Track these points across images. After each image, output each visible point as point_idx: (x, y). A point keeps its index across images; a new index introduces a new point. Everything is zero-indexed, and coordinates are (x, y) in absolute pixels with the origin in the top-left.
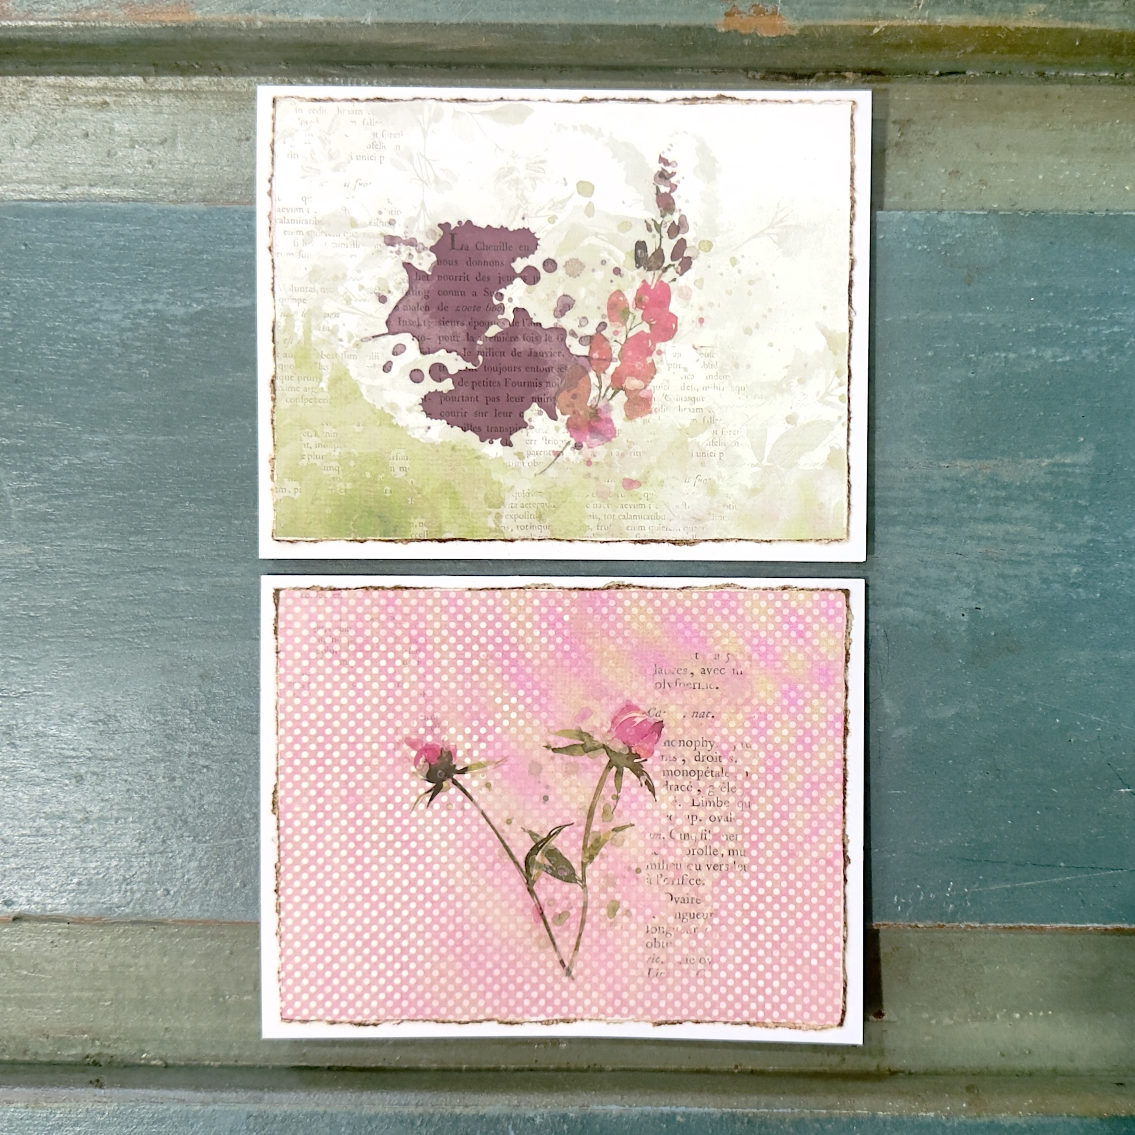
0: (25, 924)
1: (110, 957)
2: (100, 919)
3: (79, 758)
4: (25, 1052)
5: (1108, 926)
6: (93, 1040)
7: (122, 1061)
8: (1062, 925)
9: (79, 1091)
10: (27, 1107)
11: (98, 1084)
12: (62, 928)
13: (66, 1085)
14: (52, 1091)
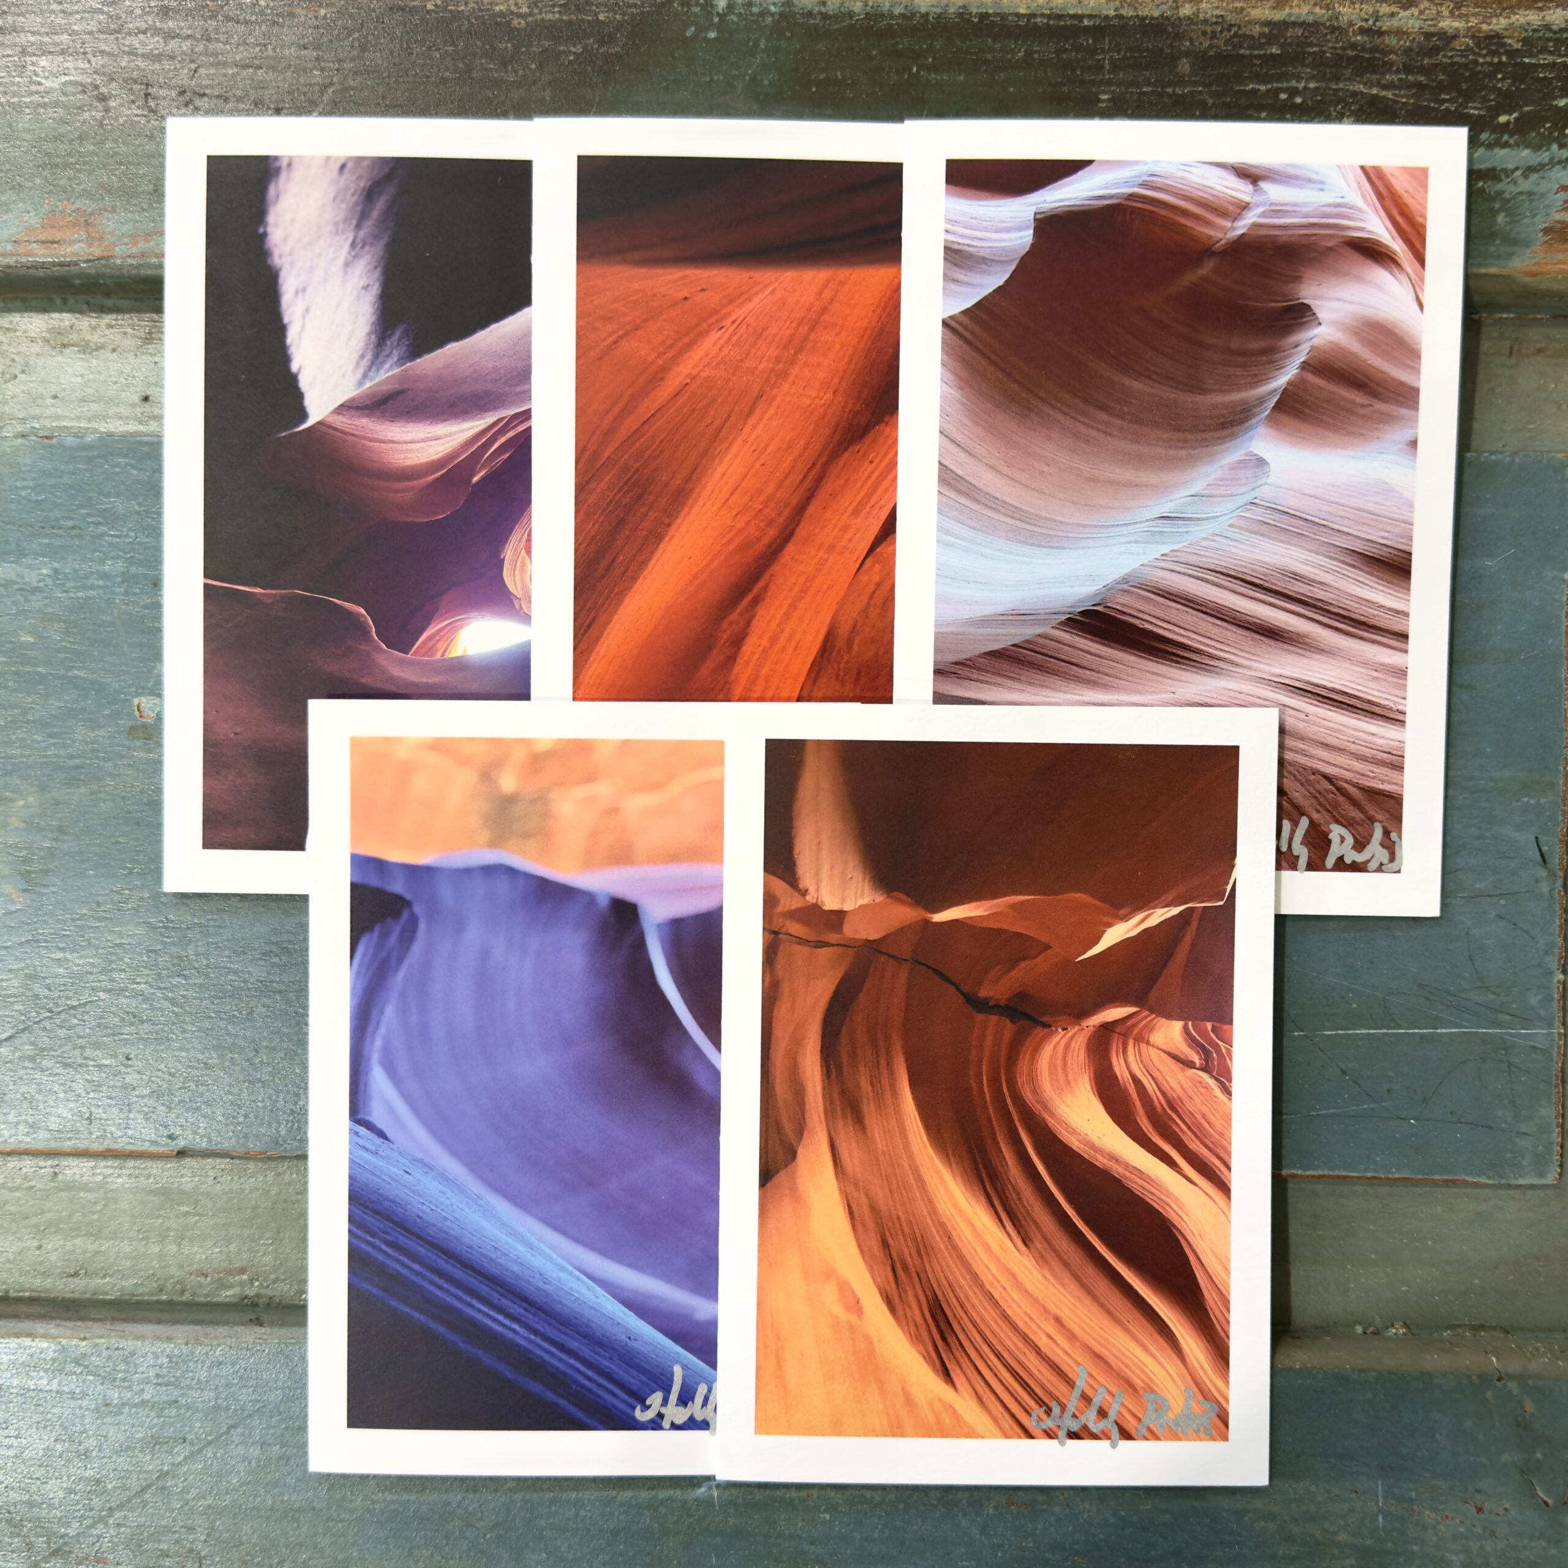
0: (188, 1161)
1: (273, 1193)
2: (265, 1153)
3: (249, 989)
4: (183, 1292)
6: (252, 1281)
7: (280, 1303)
9: (239, 1329)
10: (187, 1344)
11: (259, 1322)
12: (224, 1163)
13: (226, 1323)
14: (210, 1329)
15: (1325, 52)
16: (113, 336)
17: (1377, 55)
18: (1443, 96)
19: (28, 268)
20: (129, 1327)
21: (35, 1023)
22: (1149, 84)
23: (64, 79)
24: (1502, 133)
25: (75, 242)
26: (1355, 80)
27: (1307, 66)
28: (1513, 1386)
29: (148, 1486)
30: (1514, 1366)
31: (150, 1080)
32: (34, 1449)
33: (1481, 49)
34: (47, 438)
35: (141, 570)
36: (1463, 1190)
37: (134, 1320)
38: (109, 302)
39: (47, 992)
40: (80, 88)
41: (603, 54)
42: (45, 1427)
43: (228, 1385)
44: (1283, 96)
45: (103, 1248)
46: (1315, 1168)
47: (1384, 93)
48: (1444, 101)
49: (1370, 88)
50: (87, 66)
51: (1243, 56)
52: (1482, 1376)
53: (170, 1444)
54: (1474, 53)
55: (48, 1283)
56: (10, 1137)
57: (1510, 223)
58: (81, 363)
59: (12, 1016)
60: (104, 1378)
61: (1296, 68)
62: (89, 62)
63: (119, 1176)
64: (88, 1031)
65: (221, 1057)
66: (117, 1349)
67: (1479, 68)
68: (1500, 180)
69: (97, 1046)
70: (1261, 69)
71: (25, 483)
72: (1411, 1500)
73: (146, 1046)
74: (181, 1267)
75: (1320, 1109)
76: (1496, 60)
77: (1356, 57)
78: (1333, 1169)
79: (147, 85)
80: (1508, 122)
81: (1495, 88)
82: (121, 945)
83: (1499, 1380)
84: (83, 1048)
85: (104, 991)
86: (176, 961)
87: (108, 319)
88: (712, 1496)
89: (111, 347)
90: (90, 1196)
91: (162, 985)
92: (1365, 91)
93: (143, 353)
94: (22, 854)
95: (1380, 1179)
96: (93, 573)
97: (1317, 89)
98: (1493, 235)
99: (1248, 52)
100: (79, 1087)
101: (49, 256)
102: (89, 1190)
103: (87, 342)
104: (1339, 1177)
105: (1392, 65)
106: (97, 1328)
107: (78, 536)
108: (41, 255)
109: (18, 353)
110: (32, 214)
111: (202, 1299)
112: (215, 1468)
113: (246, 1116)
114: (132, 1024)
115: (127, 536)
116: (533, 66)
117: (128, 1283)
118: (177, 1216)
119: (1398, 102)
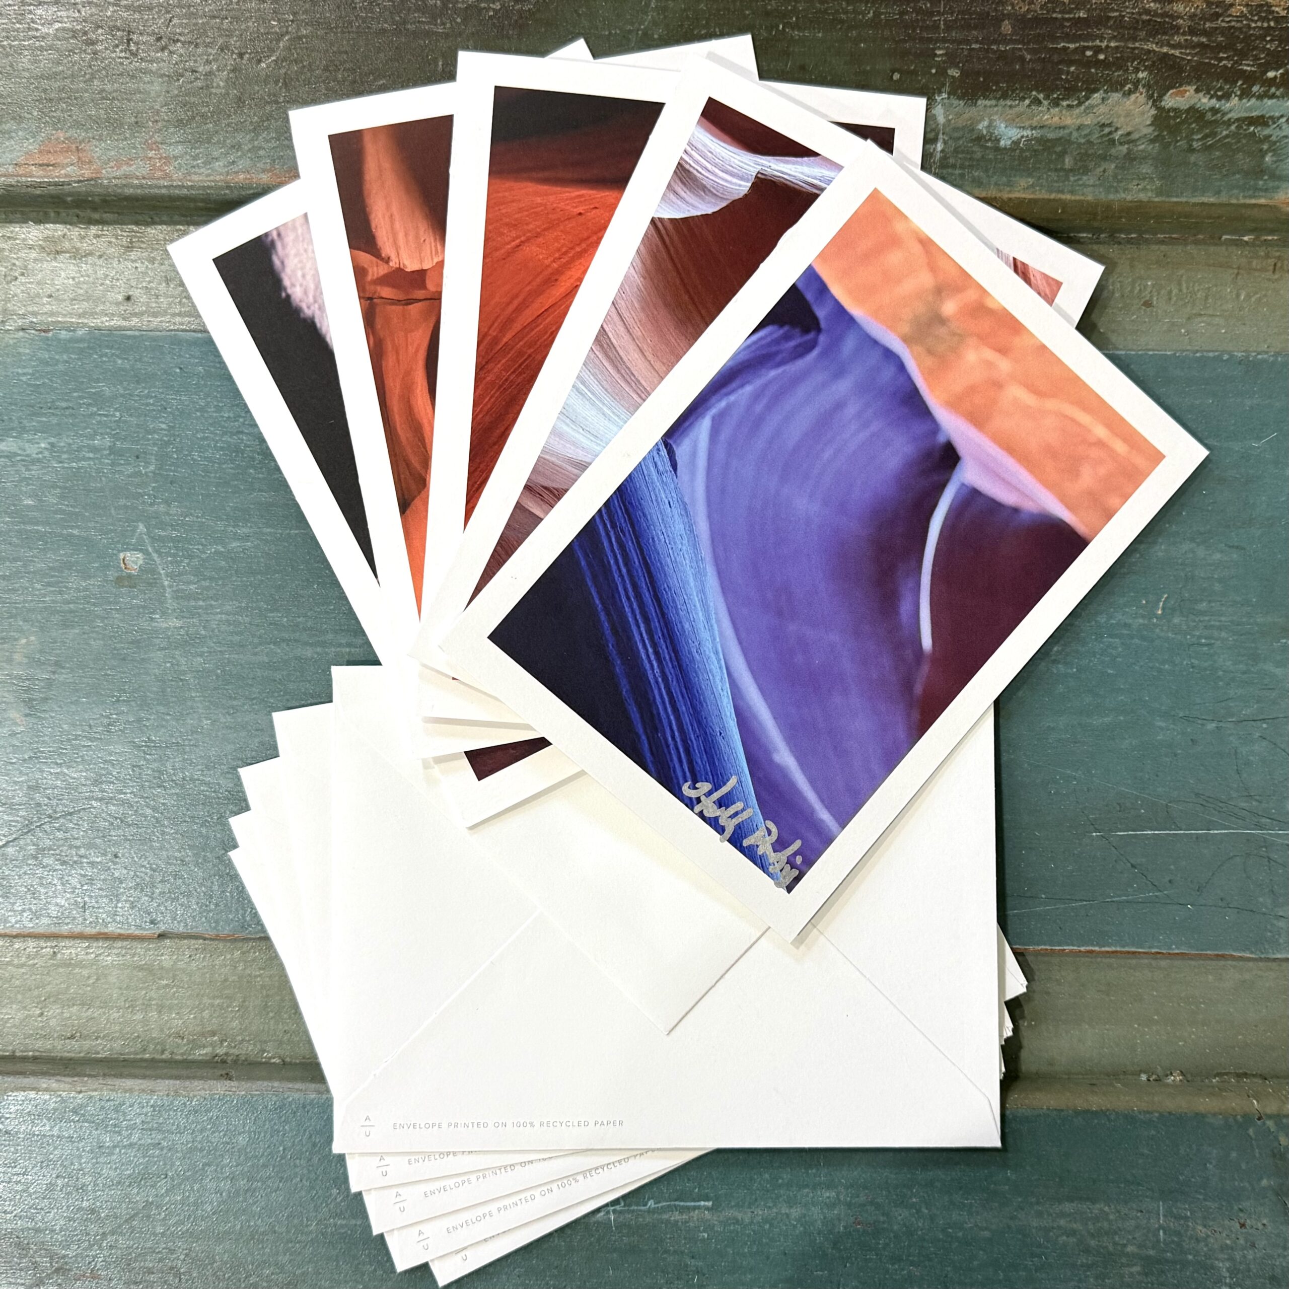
0: (167, 942)
1: (239, 969)
2: (233, 935)
3: (219, 798)
4: (163, 1051)
5: (1082, 949)
6: (222, 1042)
7: (246, 1059)
8: (1043, 947)
9: (212, 1082)
10: (168, 1096)
11: (228, 1077)
12: (198, 944)
13: (202, 1078)
14: (187, 1083)
15: (1124, 16)
16: (100, 245)
17: (1167, 20)
18: (1221, 55)
19: (27, 187)
20: (118, 1082)
21: (37, 827)
22: (977, 42)
23: (57, 25)
24: (1270, 86)
25: (67, 165)
26: (1149, 41)
27: (1110, 28)
28: (1270, 1123)
29: (136, 1215)
30: (1272, 1107)
31: (135, 875)
32: (38, 1184)
33: (1253, 15)
34: (44, 331)
35: (126, 445)
36: (1230, 962)
37: (121, 1076)
38: (96, 216)
39: (46, 801)
40: (71, 34)
41: (518, 11)
42: (48, 1165)
43: (202, 1130)
44: (1089, 53)
45: (95, 1015)
46: (1109, 945)
47: (1173, 52)
48: (1222, 59)
49: (1161, 47)
50: (77, 15)
51: (1056, 18)
52: (1245, 1116)
53: (154, 1179)
54: (1247, 19)
55: (48, 1045)
56: (16, 923)
57: (1276, 162)
58: (72, 267)
59: (17, 821)
60: (98, 1124)
61: (1100, 30)
62: (79, 11)
63: (108, 955)
64: (82, 833)
65: (196, 855)
66: (108, 1100)
67: (1251, 32)
68: (1269, 126)
69: (89, 846)
70: (1071, 30)
71: (25, 371)
72: (1186, 1218)
73: (132, 846)
74: (162, 1030)
75: (1112, 897)
76: (1265, 25)
77: (1150, 20)
78: (1124, 946)
79: (129, 32)
80: (1276, 77)
81: (1264, 47)
82: (110, 761)
83: (1259, 1119)
84: (78, 848)
85: (96, 800)
86: (157, 775)
87: (94, 230)
88: (609, 1219)
89: (98, 254)
90: (85, 972)
91: (145, 795)
92: (1157, 49)
93: (126, 260)
94: (25, 684)
95: (1163, 953)
96: (84, 446)
97: (1117, 47)
98: (1262, 171)
99: (1060, 16)
100: (74, 881)
101: (45, 177)
102: (84, 967)
103: (77, 250)
104: (1128, 952)
105: (1178, 28)
106: (92, 1083)
107: (72, 415)
108: (38, 176)
109: (17, 259)
110: (31, 141)
111: (179, 1057)
112: (192, 1200)
113: (217, 905)
114: (119, 827)
115: (114, 416)
116: (459, 20)
117: (117, 1045)
118: (158, 989)
119: (1184, 59)
